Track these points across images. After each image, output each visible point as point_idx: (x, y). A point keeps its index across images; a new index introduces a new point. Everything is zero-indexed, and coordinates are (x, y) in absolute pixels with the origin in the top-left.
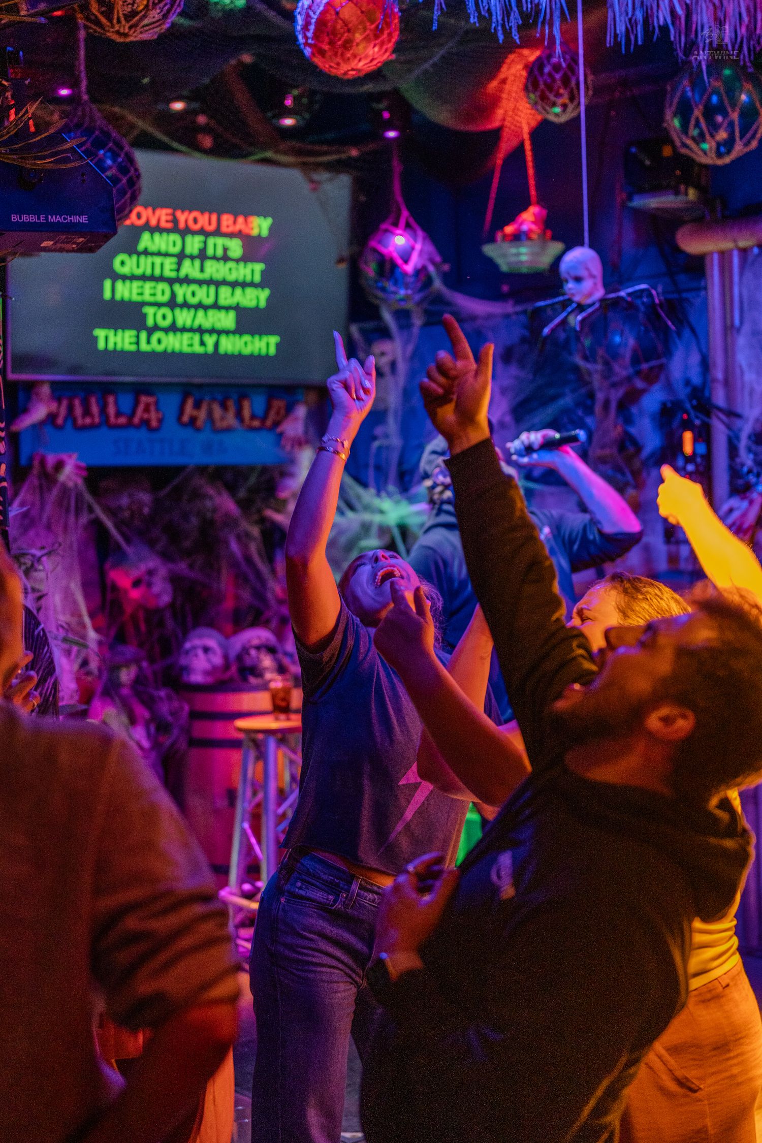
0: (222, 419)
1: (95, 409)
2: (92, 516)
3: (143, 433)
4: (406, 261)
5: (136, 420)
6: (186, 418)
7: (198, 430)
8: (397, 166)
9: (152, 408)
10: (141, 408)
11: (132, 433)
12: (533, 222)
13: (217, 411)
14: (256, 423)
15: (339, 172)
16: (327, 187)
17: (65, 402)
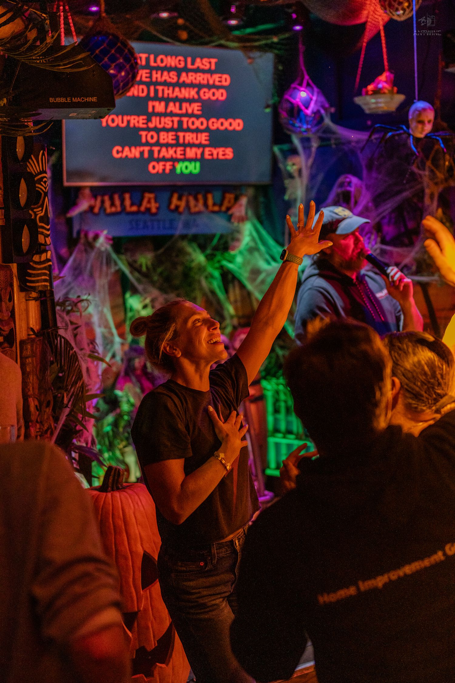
0: (196, 206)
1: (117, 202)
2: (117, 268)
3: (147, 217)
4: (307, 108)
5: (143, 209)
6: (173, 207)
7: (180, 213)
8: (301, 47)
9: (152, 201)
10: (145, 201)
11: (140, 217)
12: (386, 82)
13: (192, 202)
14: (216, 208)
15: (266, 51)
16: (258, 61)
17: (99, 199)
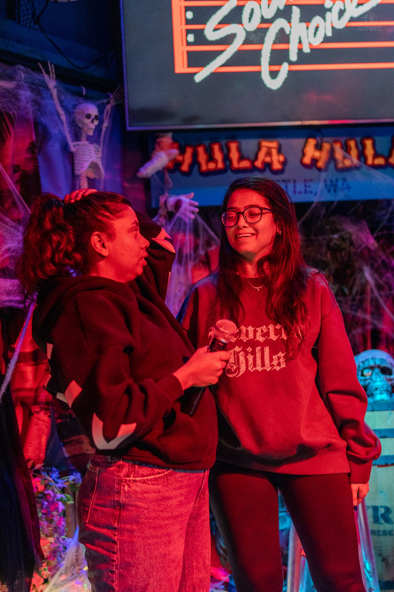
0: (345, 158)
1: (218, 156)
5: (258, 164)
6: (307, 160)
7: (320, 170)
9: (274, 152)
10: (264, 151)
14: (379, 161)
17: (189, 151)
